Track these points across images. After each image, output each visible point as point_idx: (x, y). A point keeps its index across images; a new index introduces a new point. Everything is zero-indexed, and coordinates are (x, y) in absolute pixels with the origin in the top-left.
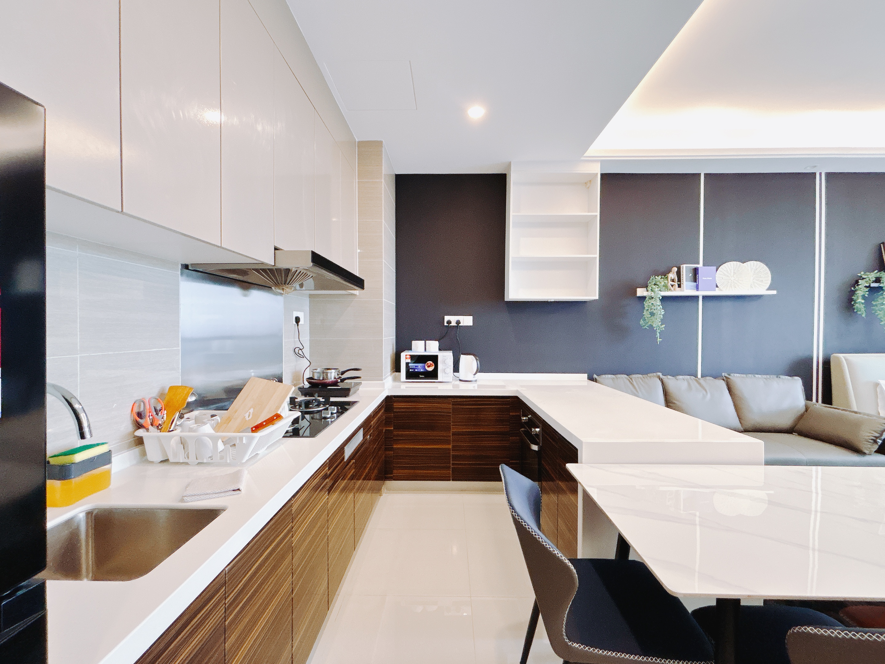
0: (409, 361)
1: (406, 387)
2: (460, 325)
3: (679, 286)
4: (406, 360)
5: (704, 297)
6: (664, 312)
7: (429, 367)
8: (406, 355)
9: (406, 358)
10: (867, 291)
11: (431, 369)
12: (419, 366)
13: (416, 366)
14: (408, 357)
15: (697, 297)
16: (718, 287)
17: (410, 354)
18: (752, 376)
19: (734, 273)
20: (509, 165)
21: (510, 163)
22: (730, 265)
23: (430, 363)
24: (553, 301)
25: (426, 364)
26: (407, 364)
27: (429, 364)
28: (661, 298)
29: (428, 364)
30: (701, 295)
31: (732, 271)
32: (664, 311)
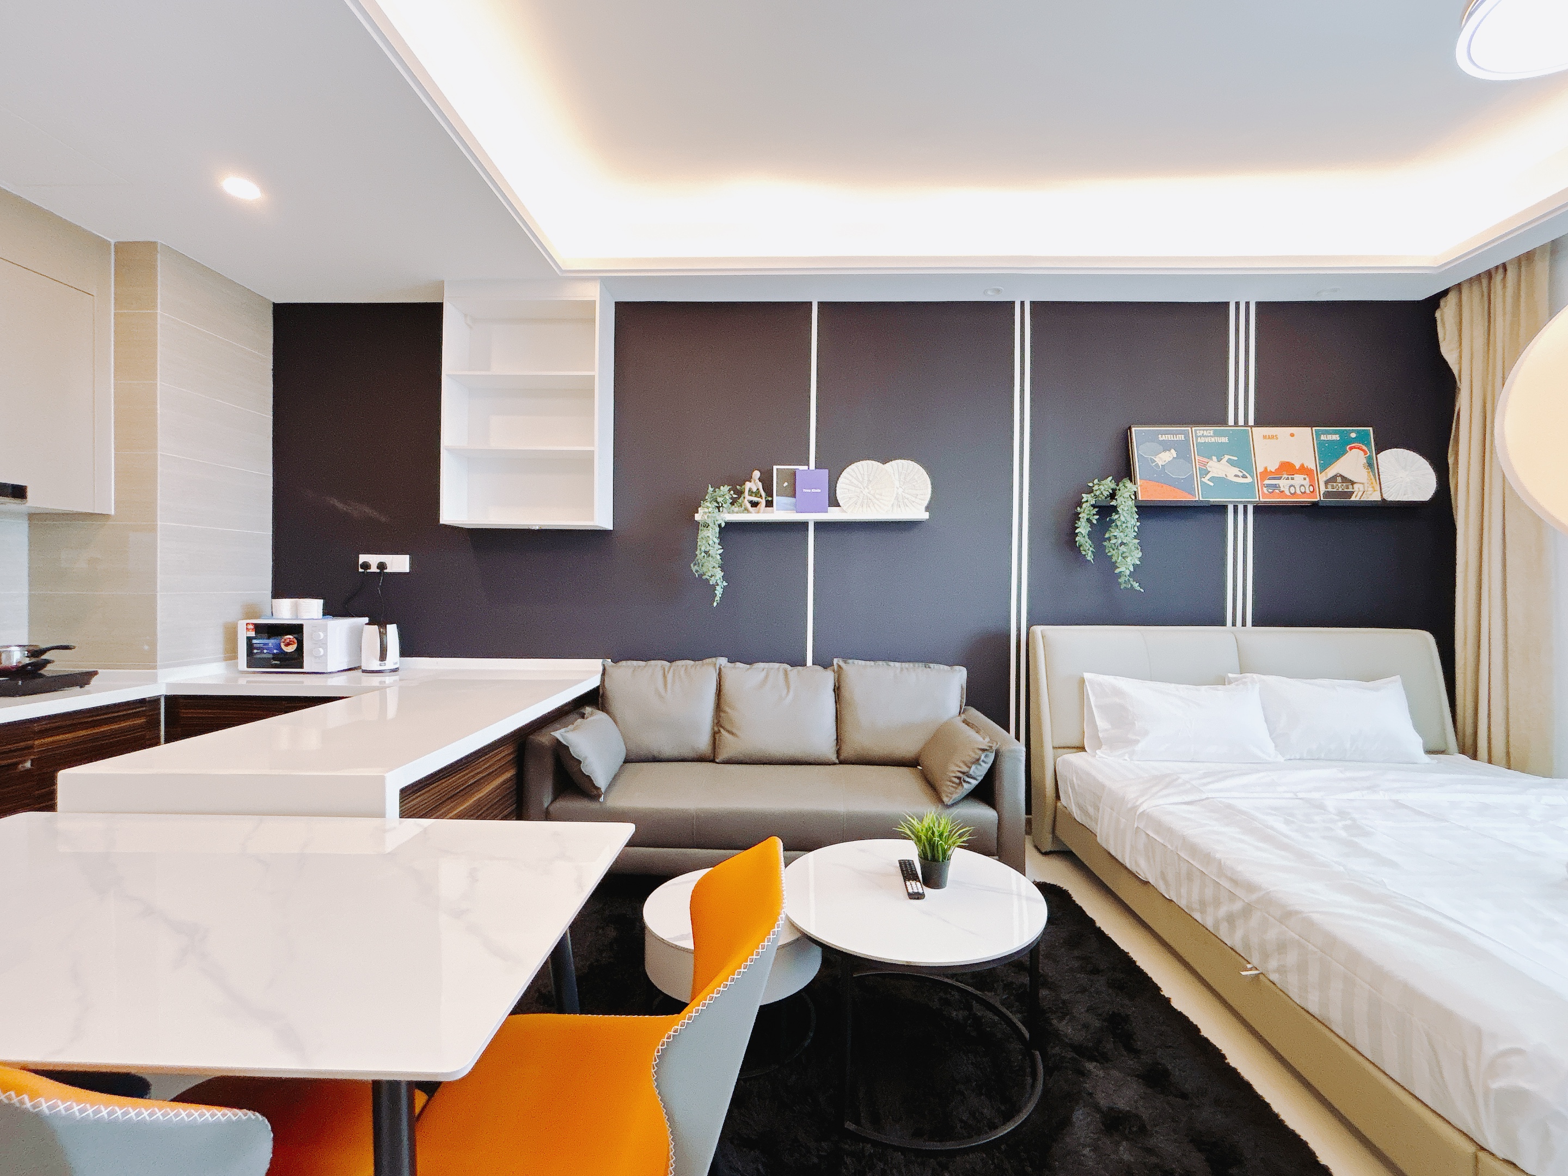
0: (252, 634)
1: (248, 682)
2: (385, 571)
3: (769, 504)
4: (248, 633)
5: (819, 526)
6: (723, 550)
7: (287, 645)
8: (247, 624)
9: (247, 629)
10: (1094, 515)
11: (291, 649)
12: (270, 644)
13: (265, 644)
14: (251, 627)
15: (804, 525)
16: (839, 506)
17: (254, 623)
18: (885, 664)
19: (869, 481)
20: (440, 286)
21: (443, 282)
22: (862, 465)
23: (290, 638)
24: (537, 528)
25: (283, 640)
26: (249, 639)
27: (288, 641)
28: (723, 525)
29: (285, 640)
30: (811, 520)
31: (866, 478)
32: (721, 547)
